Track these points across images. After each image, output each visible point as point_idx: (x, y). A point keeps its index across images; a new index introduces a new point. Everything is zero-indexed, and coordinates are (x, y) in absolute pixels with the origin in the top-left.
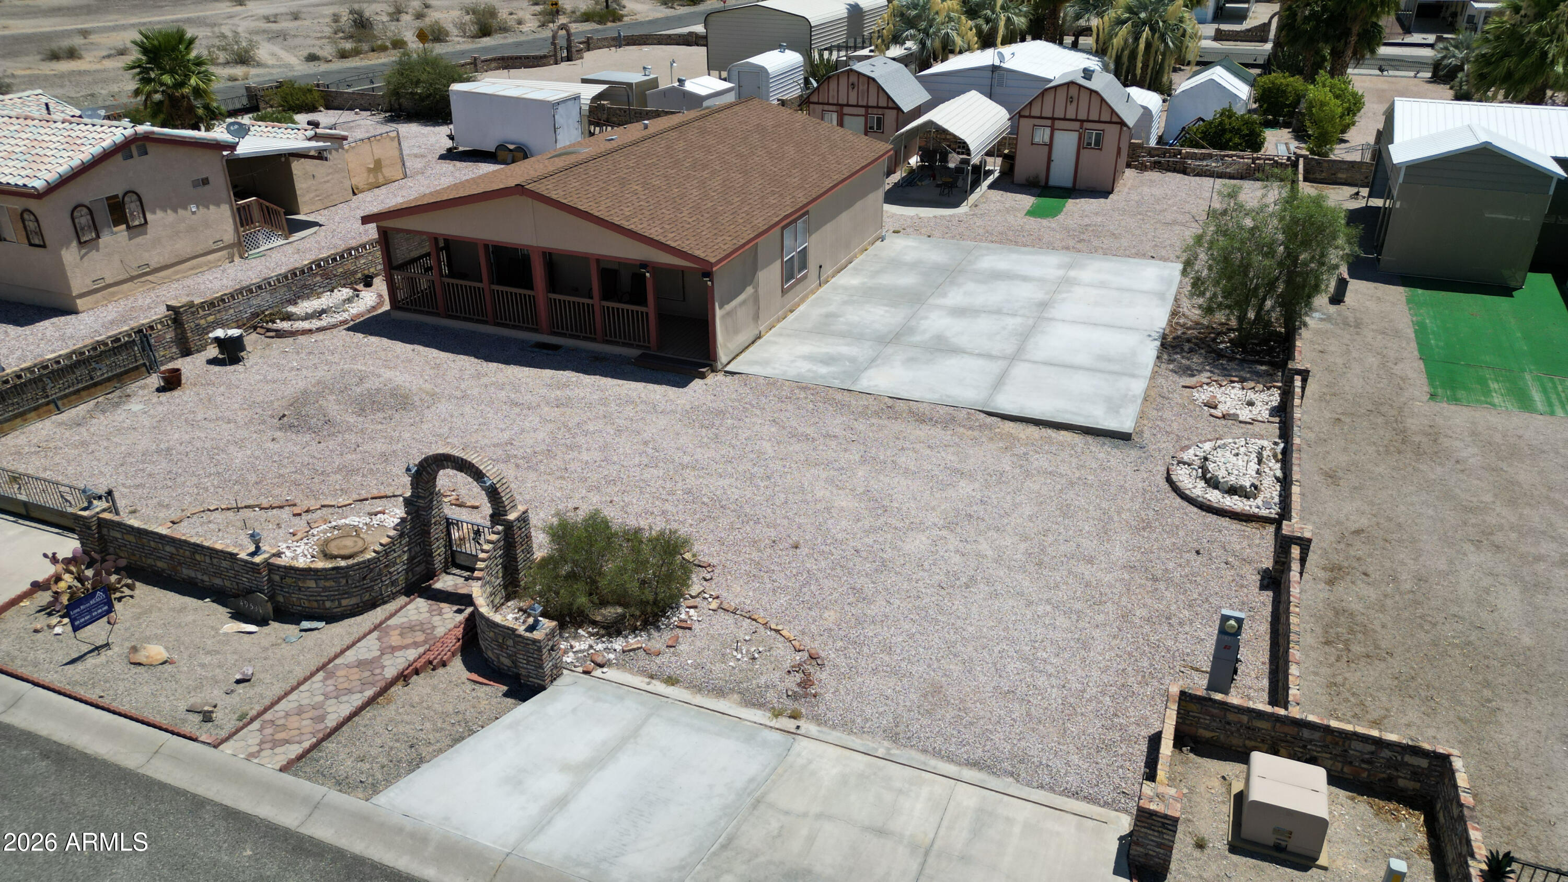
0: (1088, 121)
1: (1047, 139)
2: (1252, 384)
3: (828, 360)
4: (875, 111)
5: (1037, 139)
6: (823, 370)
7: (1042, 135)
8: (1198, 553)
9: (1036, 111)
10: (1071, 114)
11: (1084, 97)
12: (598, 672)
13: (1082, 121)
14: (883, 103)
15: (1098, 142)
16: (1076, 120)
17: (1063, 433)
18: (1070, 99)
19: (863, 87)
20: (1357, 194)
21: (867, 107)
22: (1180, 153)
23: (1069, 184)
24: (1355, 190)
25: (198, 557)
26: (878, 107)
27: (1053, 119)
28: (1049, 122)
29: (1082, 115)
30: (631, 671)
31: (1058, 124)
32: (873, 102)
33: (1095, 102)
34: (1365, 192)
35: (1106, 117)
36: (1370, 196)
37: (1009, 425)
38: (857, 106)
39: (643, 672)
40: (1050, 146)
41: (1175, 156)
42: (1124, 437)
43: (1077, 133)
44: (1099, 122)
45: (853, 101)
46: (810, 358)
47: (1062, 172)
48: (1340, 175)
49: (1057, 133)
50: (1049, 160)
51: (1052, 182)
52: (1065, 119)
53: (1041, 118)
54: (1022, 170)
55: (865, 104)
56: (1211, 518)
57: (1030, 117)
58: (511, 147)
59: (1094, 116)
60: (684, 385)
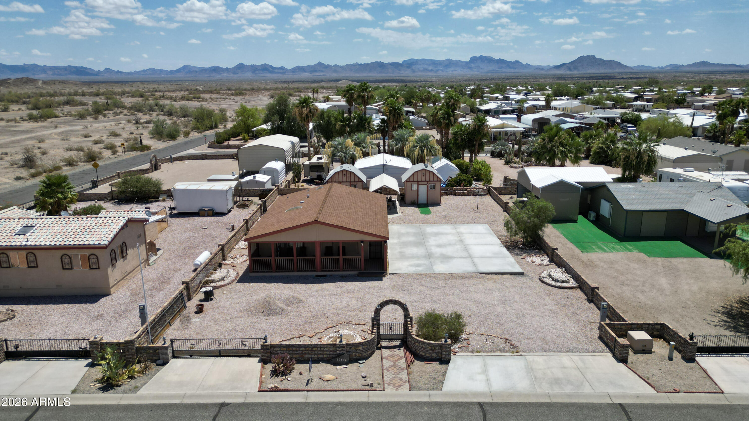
0: (430, 181)
1: (416, 188)
2: (538, 255)
3: (418, 265)
4: (354, 183)
5: (413, 189)
6: (420, 269)
7: (415, 187)
8: (568, 298)
9: (412, 179)
10: (424, 179)
11: (428, 174)
12: (457, 354)
13: (428, 181)
14: (356, 180)
15: (434, 188)
16: (426, 181)
17: (505, 275)
18: (423, 175)
19: (348, 175)
20: (512, 197)
21: (350, 182)
22: (452, 189)
23: (425, 202)
24: (511, 196)
25: (314, 349)
26: (354, 182)
27: (418, 181)
28: (417, 183)
29: (428, 180)
30: (465, 352)
31: (420, 183)
32: (352, 180)
33: (432, 175)
34: (514, 196)
35: (435, 179)
36: (517, 197)
37: (489, 275)
38: (347, 182)
39: (469, 352)
40: (418, 190)
41: (451, 190)
42: (522, 274)
43: (426, 186)
44: (433, 181)
45: (345, 180)
46: (411, 266)
47: (423, 198)
48: (502, 192)
49: (419, 186)
50: (418, 195)
51: (419, 203)
52: (422, 181)
53: (414, 181)
54: (409, 198)
55: (349, 181)
56: (562, 290)
57: (410, 181)
58: (206, 209)
59: (432, 179)
60: (382, 280)
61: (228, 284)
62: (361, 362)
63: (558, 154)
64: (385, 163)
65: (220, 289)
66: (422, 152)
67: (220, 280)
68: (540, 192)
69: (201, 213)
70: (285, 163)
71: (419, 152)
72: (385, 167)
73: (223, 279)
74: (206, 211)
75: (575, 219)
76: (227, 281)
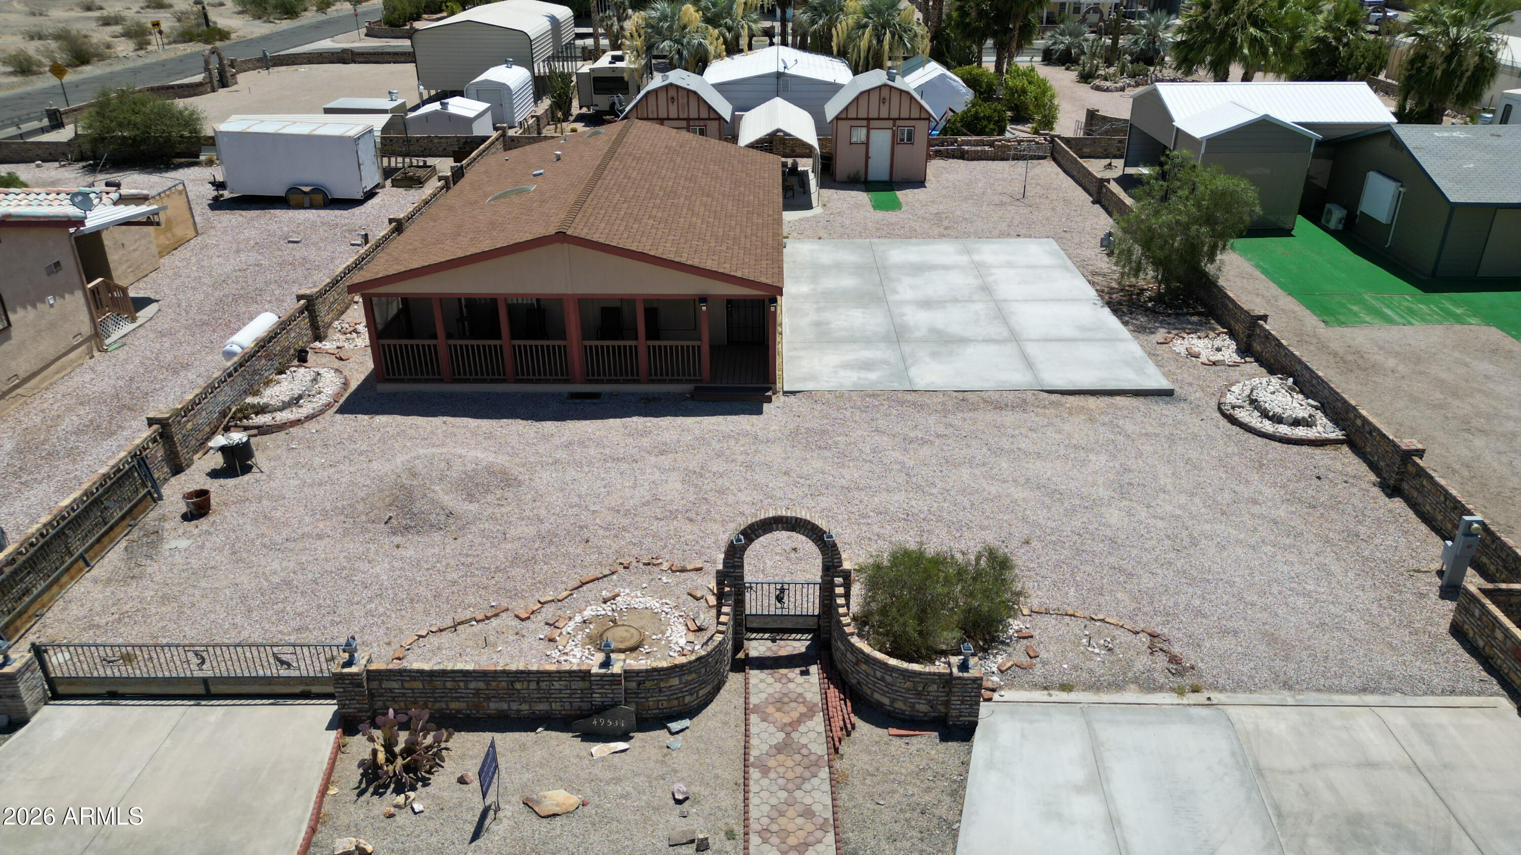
0: (900, 119)
1: (863, 138)
2: (1202, 334)
3: (867, 366)
4: (697, 123)
5: (854, 140)
6: (873, 376)
7: (860, 135)
8: (1319, 478)
9: (852, 114)
10: (884, 114)
11: (895, 98)
12: (996, 696)
13: (895, 120)
14: (704, 114)
15: (909, 139)
16: (889, 119)
17: (1118, 398)
18: (882, 101)
19: (683, 100)
20: (1110, 164)
21: (688, 120)
22: (956, 141)
23: (885, 177)
24: (1108, 161)
26: (699, 119)
27: (868, 119)
28: (865, 123)
29: (894, 115)
30: (1022, 687)
31: (873, 124)
32: (693, 114)
33: (906, 101)
34: (1119, 163)
35: (915, 114)
36: (1125, 165)
37: (1071, 399)
38: (678, 119)
39: (1035, 686)
40: (867, 144)
41: (952, 144)
42: (1168, 394)
43: (889, 132)
44: (910, 119)
45: (673, 114)
46: (846, 366)
47: (879, 167)
48: (1085, 150)
49: (872, 132)
50: (867, 157)
51: (870, 178)
52: (879, 119)
53: (857, 119)
54: (844, 165)
55: (686, 116)
56: (1295, 448)
57: (847, 119)
58: (306, 189)
59: (905, 114)
60: (759, 412)
61: (309, 418)
62: (675, 726)
63: (1241, 47)
64: (781, 70)
65: (282, 435)
66: (880, 41)
67: (285, 406)
68: (1203, 151)
69: (293, 198)
70: (532, 70)
71: (870, 41)
72: (781, 80)
73: (295, 401)
74: (305, 193)
75: (1287, 227)
76: (306, 409)
